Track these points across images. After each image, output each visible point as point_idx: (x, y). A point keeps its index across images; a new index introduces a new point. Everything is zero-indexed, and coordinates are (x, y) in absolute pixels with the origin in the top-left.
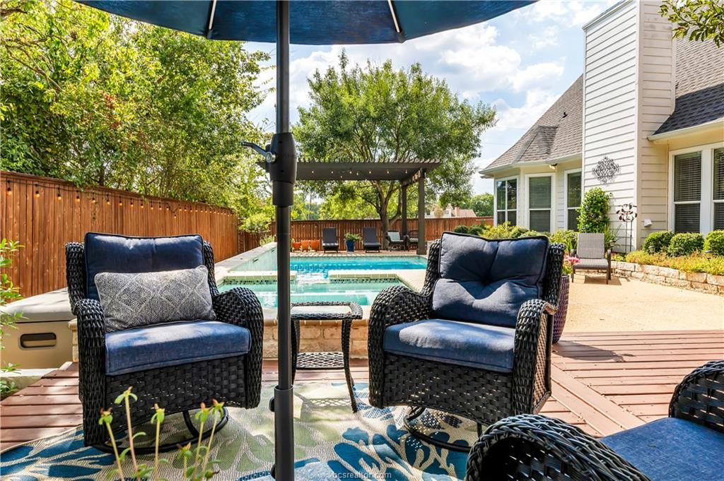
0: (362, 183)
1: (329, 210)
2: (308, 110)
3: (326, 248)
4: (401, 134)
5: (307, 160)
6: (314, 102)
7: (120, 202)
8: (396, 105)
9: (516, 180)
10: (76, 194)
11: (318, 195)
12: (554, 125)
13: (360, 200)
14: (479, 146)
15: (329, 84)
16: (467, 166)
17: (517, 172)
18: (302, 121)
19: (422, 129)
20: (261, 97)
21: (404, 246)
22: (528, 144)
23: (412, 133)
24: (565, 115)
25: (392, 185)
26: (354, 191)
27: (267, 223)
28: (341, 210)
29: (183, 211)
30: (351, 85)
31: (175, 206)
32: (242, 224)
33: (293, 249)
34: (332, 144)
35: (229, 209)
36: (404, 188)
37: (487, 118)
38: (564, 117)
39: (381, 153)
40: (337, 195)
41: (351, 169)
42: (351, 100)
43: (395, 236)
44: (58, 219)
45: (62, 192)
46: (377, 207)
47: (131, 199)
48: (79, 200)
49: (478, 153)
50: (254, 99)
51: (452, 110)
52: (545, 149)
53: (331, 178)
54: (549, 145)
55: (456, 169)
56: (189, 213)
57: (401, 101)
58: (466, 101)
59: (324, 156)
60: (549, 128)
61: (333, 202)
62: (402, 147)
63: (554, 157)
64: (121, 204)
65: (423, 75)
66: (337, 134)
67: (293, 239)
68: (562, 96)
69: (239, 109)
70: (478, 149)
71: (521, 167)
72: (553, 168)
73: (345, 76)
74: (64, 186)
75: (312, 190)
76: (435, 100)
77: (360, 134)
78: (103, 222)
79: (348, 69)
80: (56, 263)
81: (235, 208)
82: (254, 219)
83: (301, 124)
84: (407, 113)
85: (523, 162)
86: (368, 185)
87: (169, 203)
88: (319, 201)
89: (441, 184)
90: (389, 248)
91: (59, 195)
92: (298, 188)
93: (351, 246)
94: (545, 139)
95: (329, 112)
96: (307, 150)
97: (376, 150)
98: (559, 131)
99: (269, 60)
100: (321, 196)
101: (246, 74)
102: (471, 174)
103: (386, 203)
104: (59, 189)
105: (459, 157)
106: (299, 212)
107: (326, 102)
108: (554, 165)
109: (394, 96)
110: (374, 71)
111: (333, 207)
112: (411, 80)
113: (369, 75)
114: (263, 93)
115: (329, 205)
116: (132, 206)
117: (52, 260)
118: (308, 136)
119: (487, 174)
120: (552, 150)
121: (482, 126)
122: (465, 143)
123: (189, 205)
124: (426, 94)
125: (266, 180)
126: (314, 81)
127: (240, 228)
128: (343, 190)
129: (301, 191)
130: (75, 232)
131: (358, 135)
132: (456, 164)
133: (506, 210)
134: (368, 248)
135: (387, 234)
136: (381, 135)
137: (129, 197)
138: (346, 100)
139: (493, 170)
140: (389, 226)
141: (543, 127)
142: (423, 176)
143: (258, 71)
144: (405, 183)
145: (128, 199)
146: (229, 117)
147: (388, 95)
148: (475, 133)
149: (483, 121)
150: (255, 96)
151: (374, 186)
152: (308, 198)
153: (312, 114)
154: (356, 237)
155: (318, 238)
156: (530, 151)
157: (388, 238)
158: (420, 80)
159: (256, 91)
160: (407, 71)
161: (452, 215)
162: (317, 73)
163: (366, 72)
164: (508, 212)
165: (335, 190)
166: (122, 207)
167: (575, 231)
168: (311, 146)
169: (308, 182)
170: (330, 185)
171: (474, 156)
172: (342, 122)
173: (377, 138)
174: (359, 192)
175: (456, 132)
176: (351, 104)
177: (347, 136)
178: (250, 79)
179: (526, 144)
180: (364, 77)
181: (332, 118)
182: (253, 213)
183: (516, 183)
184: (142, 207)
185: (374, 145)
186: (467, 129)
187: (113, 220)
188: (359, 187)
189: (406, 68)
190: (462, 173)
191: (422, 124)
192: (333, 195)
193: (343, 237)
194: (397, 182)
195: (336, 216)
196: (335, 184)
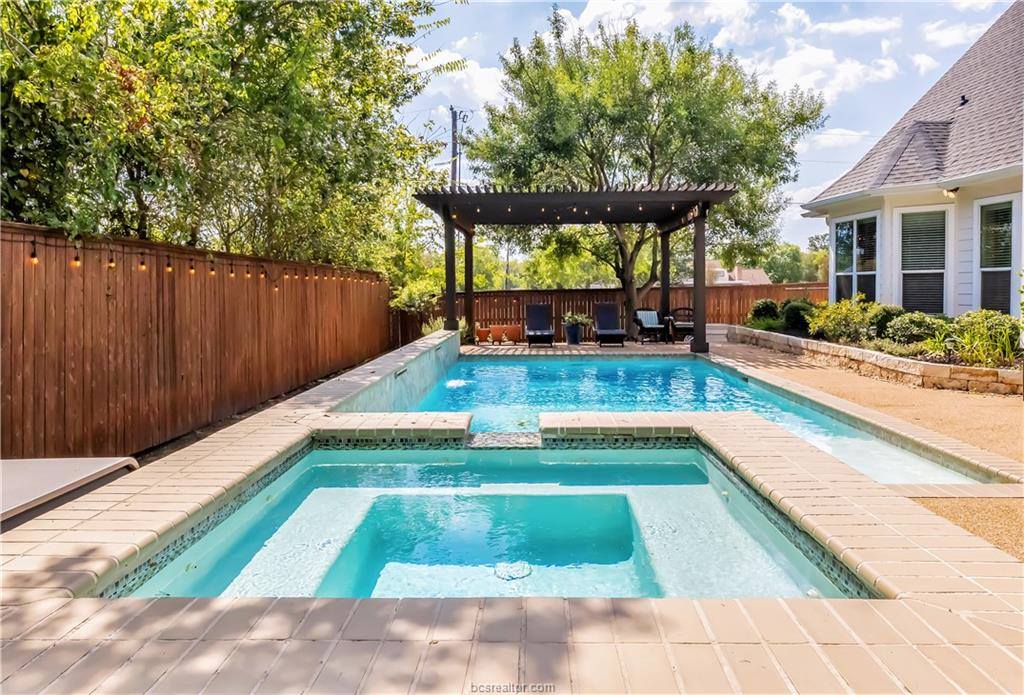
0: (593, 228)
1: (535, 272)
2: (501, 109)
3: (532, 340)
4: (658, 146)
5: (499, 191)
6: (511, 97)
7: (169, 265)
8: (649, 94)
9: (875, 218)
10: (73, 253)
11: (518, 249)
12: (943, 119)
13: (587, 256)
14: (793, 162)
15: (536, 63)
16: (770, 199)
17: (878, 203)
18: (492, 127)
19: (695, 135)
20: (419, 82)
21: (664, 335)
22: (898, 154)
23: (676, 143)
24: (965, 101)
25: (642, 232)
26: (578, 242)
27: (434, 296)
28: (554, 275)
29: (292, 277)
30: (572, 67)
31: (275, 269)
32: (396, 297)
33: (477, 339)
34: (541, 163)
35: (374, 273)
36: (665, 236)
37: (807, 113)
38: (963, 104)
39: (624, 176)
40: (550, 249)
41: (575, 205)
42: (573, 88)
43: (649, 319)
44: (31, 300)
45: (40, 250)
46: (617, 268)
47: (191, 260)
48: (78, 263)
49: (792, 175)
50: (408, 85)
51: (747, 102)
52: (932, 162)
53: (538, 221)
54: (940, 154)
55: (752, 202)
56: (303, 280)
57: (659, 86)
58: (772, 84)
59: (527, 185)
60: (936, 124)
61: (543, 260)
62: (660, 167)
63: (953, 174)
64: (170, 269)
65: (696, 42)
66: (549, 147)
67: (477, 324)
68: (952, 69)
69: (384, 105)
70: (791, 168)
71: (885, 195)
72: (952, 195)
73: (561, 52)
74: (46, 237)
75: (508, 240)
76: (718, 84)
77: (589, 147)
78: (132, 301)
79: (567, 38)
80: (30, 382)
81: (384, 271)
82: (414, 290)
83: (490, 132)
84: (668, 110)
85: (891, 186)
86: (600, 232)
87: (264, 264)
88: (520, 258)
89: (724, 229)
90: (640, 338)
91: (33, 255)
92: (485, 237)
93: (575, 335)
94: (930, 145)
95: (536, 111)
96: (501, 175)
97: (615, 175)
98: (954, 130)
99: (433, 13)
100: (524, 250)
101: (391, 38)
102: (777, 210)
103: (632, 260)
104: (33, 243)
105: (758, 183)
106: (489, 277)
107: (530, 94)
108: (952, 191)
109: (646, 82)
110: (611, 43)
111: (542, 268)
112: (675, 53)
113: (601, 47)
114: (424, 75)
115: (536, 265)
116: (193, 271)
117: (19, 378)
118: (502, 151)
119: (815, 209)
120: (947, 163)
121: (799, 129)
122: (768, 159)
123: (302, 268)
124: (703, 75)
125: (435, 226)
126: (511, 58)
127: (392, 304)
128: (561, 241)
129: (491, 243)
130: (70, 323)
131: (586, 148)
132: (752, 194)
133: (855, 273)
134: (603, 339)
135: (635, 314)
136: (624, 148)
137: (186, 256)
138: (564, 88)
139: (828, 203)
140: (637, 302)
141: (925, 123)
142: (702, 215)
143: (411, 32)
144: (666, 229)
145: (186, 259)
146: (365, 116)
147: (634, 79)
148: (787, 141)
149: (800, 119)
150: (409, 80)
151: (611, 233)
152: (503, 253)
153: (509, 116)
154: (581, 318)
155: (519, 320)
156: (903, 165)
157: (639, 323)
158: (691, 50)
159: (412, 72)
160: (668, 38)
161: (730, 279)
162: (516, 47)
163: (599, 43)
164: (859, 276)
165: (547, 241)
166: (171, 275)
167: (1003, 313)
168: (505, 168)
169: (502, 228)
170: (537, 233)
171: (784, 179)
172: (558, 126)
173: (617, 153)
174: (585, 243)
175: (755, 139)
176: (574, 96)
177: (566, 149)
178: (400, 48)
179: (894, 155)
180: (593, 52)
181: (542, 121)
182: (414, 279)
183: (875, 223)
184: (213, 273)
185: (611, 165)
186: (772, 132)
187: (154, 297)
188: (586, 234)
189: (665, 33)
190: (761, 209)
191: (697, 127)
192: (544, 248)
193: (560, 318)
194: (651, 226)
195: (547, 283)
196: (547, 231)
